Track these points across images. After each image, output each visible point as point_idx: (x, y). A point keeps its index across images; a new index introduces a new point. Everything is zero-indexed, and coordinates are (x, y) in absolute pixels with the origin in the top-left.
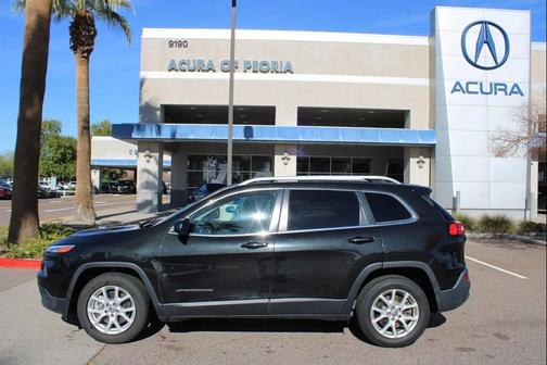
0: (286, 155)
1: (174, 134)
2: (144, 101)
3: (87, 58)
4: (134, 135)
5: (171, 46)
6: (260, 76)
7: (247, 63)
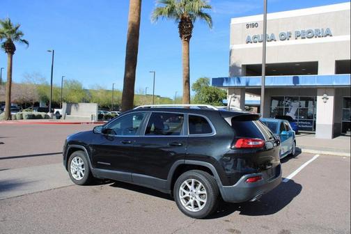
0: (325, 95)
1: (247, 83)
2: (232, 64)
3: (188, 41)
4: (225, 84)
5: (248, 27)
6: (307, 41)
7: (297, 32)
